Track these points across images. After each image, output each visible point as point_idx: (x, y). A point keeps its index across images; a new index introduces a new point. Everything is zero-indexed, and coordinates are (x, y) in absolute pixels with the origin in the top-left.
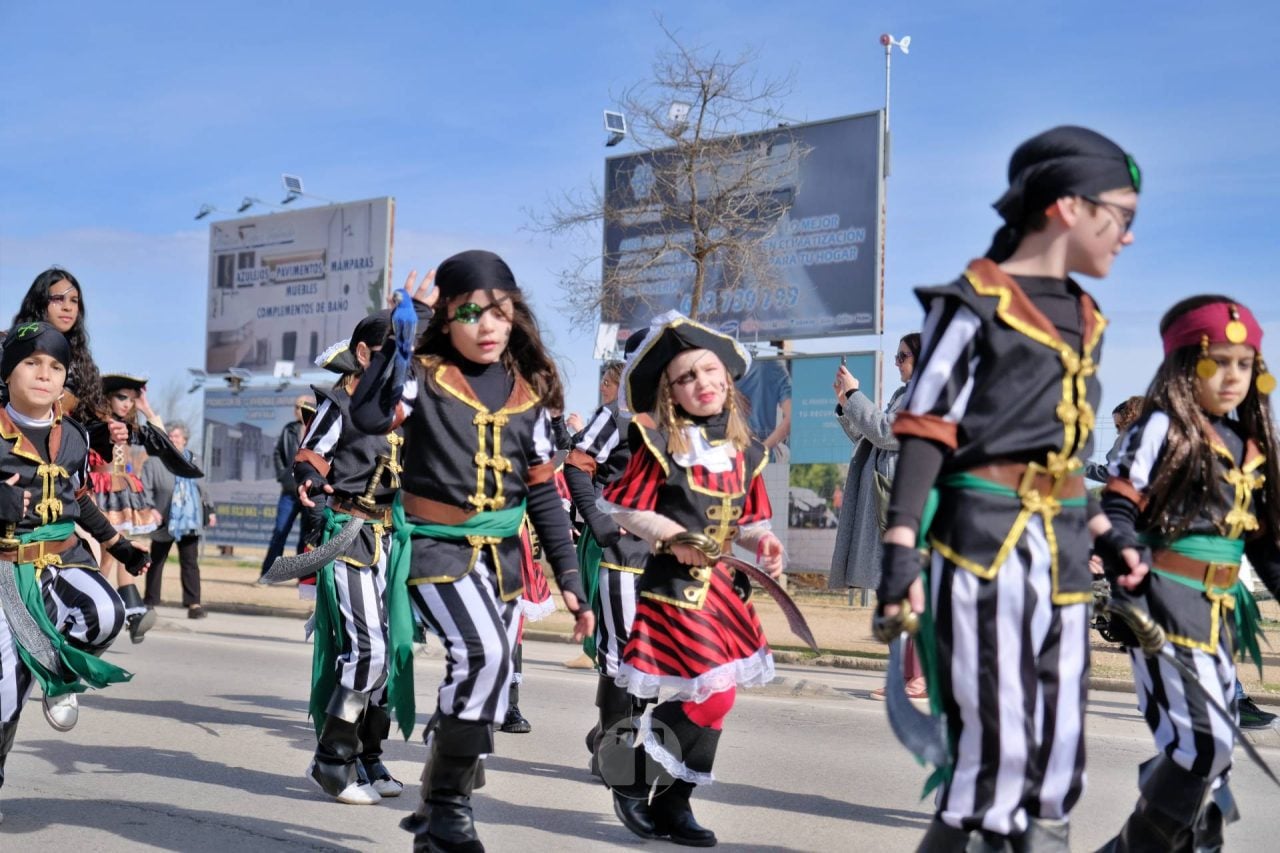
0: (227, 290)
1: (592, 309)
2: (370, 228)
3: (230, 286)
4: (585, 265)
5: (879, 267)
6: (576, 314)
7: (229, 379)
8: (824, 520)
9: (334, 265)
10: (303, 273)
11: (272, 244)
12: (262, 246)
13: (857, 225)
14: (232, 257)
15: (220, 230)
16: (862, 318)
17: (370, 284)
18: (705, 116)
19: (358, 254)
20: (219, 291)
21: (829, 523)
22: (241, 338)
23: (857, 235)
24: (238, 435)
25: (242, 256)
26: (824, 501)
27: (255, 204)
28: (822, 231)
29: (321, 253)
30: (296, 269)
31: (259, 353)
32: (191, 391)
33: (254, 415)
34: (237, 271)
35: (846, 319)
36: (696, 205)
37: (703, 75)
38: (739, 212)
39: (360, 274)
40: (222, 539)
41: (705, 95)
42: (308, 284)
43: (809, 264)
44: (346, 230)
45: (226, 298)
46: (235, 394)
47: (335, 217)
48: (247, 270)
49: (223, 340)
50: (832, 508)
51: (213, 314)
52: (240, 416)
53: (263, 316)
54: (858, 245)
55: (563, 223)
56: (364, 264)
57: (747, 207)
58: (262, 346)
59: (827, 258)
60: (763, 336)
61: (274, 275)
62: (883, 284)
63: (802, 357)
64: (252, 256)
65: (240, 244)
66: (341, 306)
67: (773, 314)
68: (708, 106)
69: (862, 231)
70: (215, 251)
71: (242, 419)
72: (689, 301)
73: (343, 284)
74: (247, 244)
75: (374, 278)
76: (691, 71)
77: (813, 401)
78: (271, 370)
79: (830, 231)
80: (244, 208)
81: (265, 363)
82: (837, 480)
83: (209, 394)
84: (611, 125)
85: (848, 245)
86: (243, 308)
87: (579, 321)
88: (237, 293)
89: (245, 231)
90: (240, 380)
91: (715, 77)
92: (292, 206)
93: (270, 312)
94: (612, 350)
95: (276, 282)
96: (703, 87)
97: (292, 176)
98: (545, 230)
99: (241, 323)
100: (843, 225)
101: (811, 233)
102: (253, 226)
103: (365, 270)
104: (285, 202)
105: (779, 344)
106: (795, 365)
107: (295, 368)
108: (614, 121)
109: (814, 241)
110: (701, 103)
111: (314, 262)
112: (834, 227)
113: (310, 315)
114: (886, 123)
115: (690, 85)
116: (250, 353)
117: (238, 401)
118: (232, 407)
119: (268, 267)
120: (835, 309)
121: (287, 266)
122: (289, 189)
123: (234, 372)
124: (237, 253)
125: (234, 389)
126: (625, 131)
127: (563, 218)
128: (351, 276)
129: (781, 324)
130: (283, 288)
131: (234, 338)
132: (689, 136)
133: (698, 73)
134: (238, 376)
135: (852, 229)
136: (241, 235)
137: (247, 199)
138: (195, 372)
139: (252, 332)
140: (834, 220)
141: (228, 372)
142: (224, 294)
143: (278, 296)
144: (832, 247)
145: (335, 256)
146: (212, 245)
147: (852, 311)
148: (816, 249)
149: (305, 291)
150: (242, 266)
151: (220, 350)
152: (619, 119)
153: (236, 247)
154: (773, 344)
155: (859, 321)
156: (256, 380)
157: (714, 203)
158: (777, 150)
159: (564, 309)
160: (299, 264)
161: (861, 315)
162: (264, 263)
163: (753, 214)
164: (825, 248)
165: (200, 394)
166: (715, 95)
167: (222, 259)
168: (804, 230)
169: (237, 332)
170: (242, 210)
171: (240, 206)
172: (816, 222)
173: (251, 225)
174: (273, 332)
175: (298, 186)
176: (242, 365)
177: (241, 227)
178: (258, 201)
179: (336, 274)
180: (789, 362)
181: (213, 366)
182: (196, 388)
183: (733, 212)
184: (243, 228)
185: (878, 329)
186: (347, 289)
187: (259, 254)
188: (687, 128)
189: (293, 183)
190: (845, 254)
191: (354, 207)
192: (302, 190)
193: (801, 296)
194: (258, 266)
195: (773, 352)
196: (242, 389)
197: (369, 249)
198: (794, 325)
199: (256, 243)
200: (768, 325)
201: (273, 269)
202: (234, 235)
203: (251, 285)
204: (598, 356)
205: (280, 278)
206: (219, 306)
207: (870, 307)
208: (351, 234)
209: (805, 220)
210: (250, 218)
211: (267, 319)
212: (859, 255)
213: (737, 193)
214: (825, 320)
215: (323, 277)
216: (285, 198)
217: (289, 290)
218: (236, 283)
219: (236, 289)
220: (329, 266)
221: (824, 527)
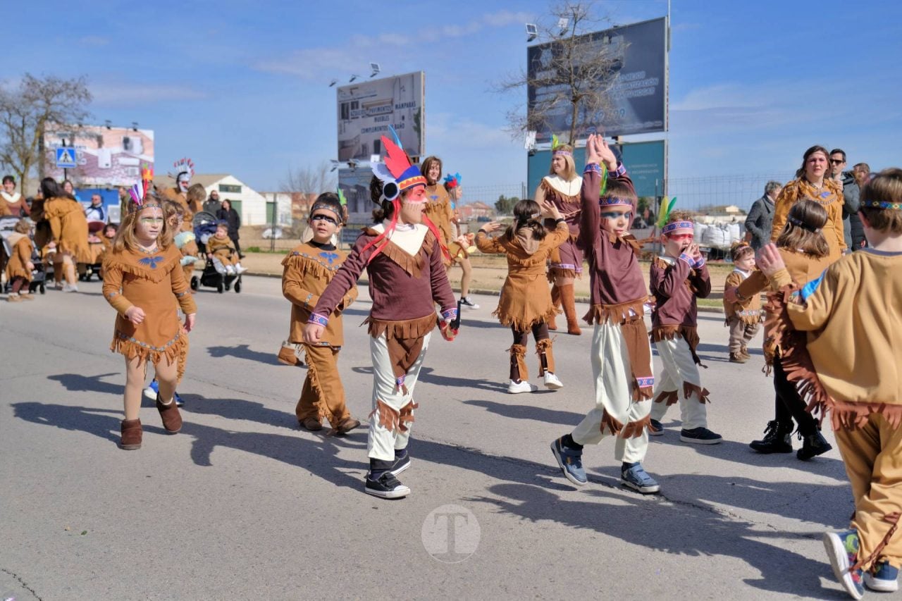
0: (346, 120)
1: (522, 129)
2: (413, 87)
3: (348, 118)
4: (518, 109)
5: (666, 97)
6: (514, 133)
7: (350, 164)
8: (640, 225)
9: (397, 106)
10: (382, 111)
11: (366, 97)
12: (361, 98)
13: (654, 76)
14: (348, 104)
15: (342, 91)
16: (658, 123)
17: (414, 115)
18: (576, 29)
19: (407, 100)
20: (342, 121)
21: (642, 226)
22: (354, 143)
23: (654, 81)
24: (355, 191)
25: (352, 103)
26: (639, 215)
27: (357, 78)
28: (637, 80)
29: (390, 100)
30: (379, 109)
31: (363, 151)
32: (332, 171)
33: (362, 181)
34: (350, 111)
35: (649, 124)
36: (573, 75)
37: (574, 9)
38: (594, 77)
39: (410, 110)
40: (350, 241)
41: (576, 19)
42: (385, 116)
43: (631, 97)
44: (401, 88)
45: (346, 124)
46: (353, 171)
47: (396, 82)
48: (355, 110)
49: (346, 145)
50: (644, 219)
51: (340, 132)
52: (356, 182)
53: (364, 133)
54: (655, 86)
55: (507, 87)
56: (411, 105)
57: (597, 75)
58: (364, 147)
59: (640, 93)
60: (607, 134)
61: (368, 112)
62: (667, 106)
63: (628, 144)
64: (357, 103)
65: (351, 98)
66: (401, 126)
67: (613, 123)
68: (577, 24)
69: (657, 80)
70: (340, 102)
71: (357, 183)
72: (571, 118)
73: (402, 115)
74: (355, 97)
75: (416, 112)
76: (568, 7)
77: (633, 166)
78: (369, 159)
79: (640, 80)
80: (353, 79)
81: (366, 155)
82: (647, 204)
83: (341, 171)
84: (529, 30)
85: (650, 87)
86: (353, 128)
87: (516, 136)
88: (349, 122)
89: (353, 91)
90: (354, 165)
91: (580, 10)
92: (375, 78)
93: (367, 130)
94: (533, 144)
95: (369, 116)
96: (574, 15)
97: (374, 63)
98: (498, 92)
99: (354, 136)
100: (647, 77)
101: (631, 81)
102: (357, 88)
103: (412, 108)
104: (372, 76)
105: (616, 138)
106: (624, 148)
107: (381, 157)
108: (531, 28)
109: (632, 86)
110: (574, 23)
111: (387, 105)
112: (643, 78)
113: (386, 132)
114: (668, 23)
115: (568, 14)
116: (359, 151)
117: (354, 174)
118: (352, 177)
119: (365, 109)
120: (643, 118)
121: (374, 107)
122: (373, 70)
123: (351, 161)
124: (350, 102)
125: (352, 169)
126: (536, 34)
127: (507, 85)
128: (405, 111)
129: (616, 128)
130: (373, 118)
131: (351, 144)
132: (568, 35)
133: (572, 8)
134: (353, 162)
135: (652, 79)
136: (352, 93)
137: (353, 75)
138: (333, 161)
139: (359, 141)
140: (641, 74)
141: (348, 160)
142: (345, 122)
143: (370, 122)
144: (642, 88)
145: (397, 102)
146: (338, 98)
147: (652, 120)
148: (634, 89)
149: (383, 119)
150: (353, 108)
151: (345, 150)
152: (533, 28)
153: (349, 99)
154: (613, 138)
155: (656, 125)
156: (362, 164)
157: (581, 73)
158: (613, 39)
159: (509, 131)
160: (380, 106)
161: (656, 122)
162: (363, 107)
163: (601, 78)
164: (638, 89)
165: (336, 172)
166: (580, 19)
167: (343, 106)
168: (628, 80)
169: (352, 141)
170: (351, 81)
171: (350, 79)
172: (634, 76)
173: (356, 88)
174: (369, 139)
175: (378, 68)
176: (355, 157)
177: (351, 89)
178: (358, 76)
179: (398, 110)
180: (621, 146)
181: (342, 158)
182: (334, 169)
183: (591, 78)
184: (352, 89)
185: (666, 128)
186: (403, 118)
187: (361, 101)
188: (567, 31)
189: (375, 66)
190: (648, 91)
191: (405, 77)
192: (380, 70)
193: (625, 113)
194: (360, 108)
195: (613, 142)
196: (356, 169)
197: (413, 97)
198: (623, 128)
199: (360, 96)
200: (610, 129)
201: (367, 109)
202: (348, 94)
203: (357, 118)
204: (526, 147)
205: (371, 113)
206: (343, 128)
207: (661, 117)
208: (404, 91)
209: (628, 75)
210: (355, 85)
211: (366, 134)
212: (656, 91)
213: (592, 68)
214: (638, 125)
215: (392, 112)
216: (371, 74)
217: (376, 119)
218: (350, 117)
219: (350, 120)
220: (394, 107)
221: (640, 228)
